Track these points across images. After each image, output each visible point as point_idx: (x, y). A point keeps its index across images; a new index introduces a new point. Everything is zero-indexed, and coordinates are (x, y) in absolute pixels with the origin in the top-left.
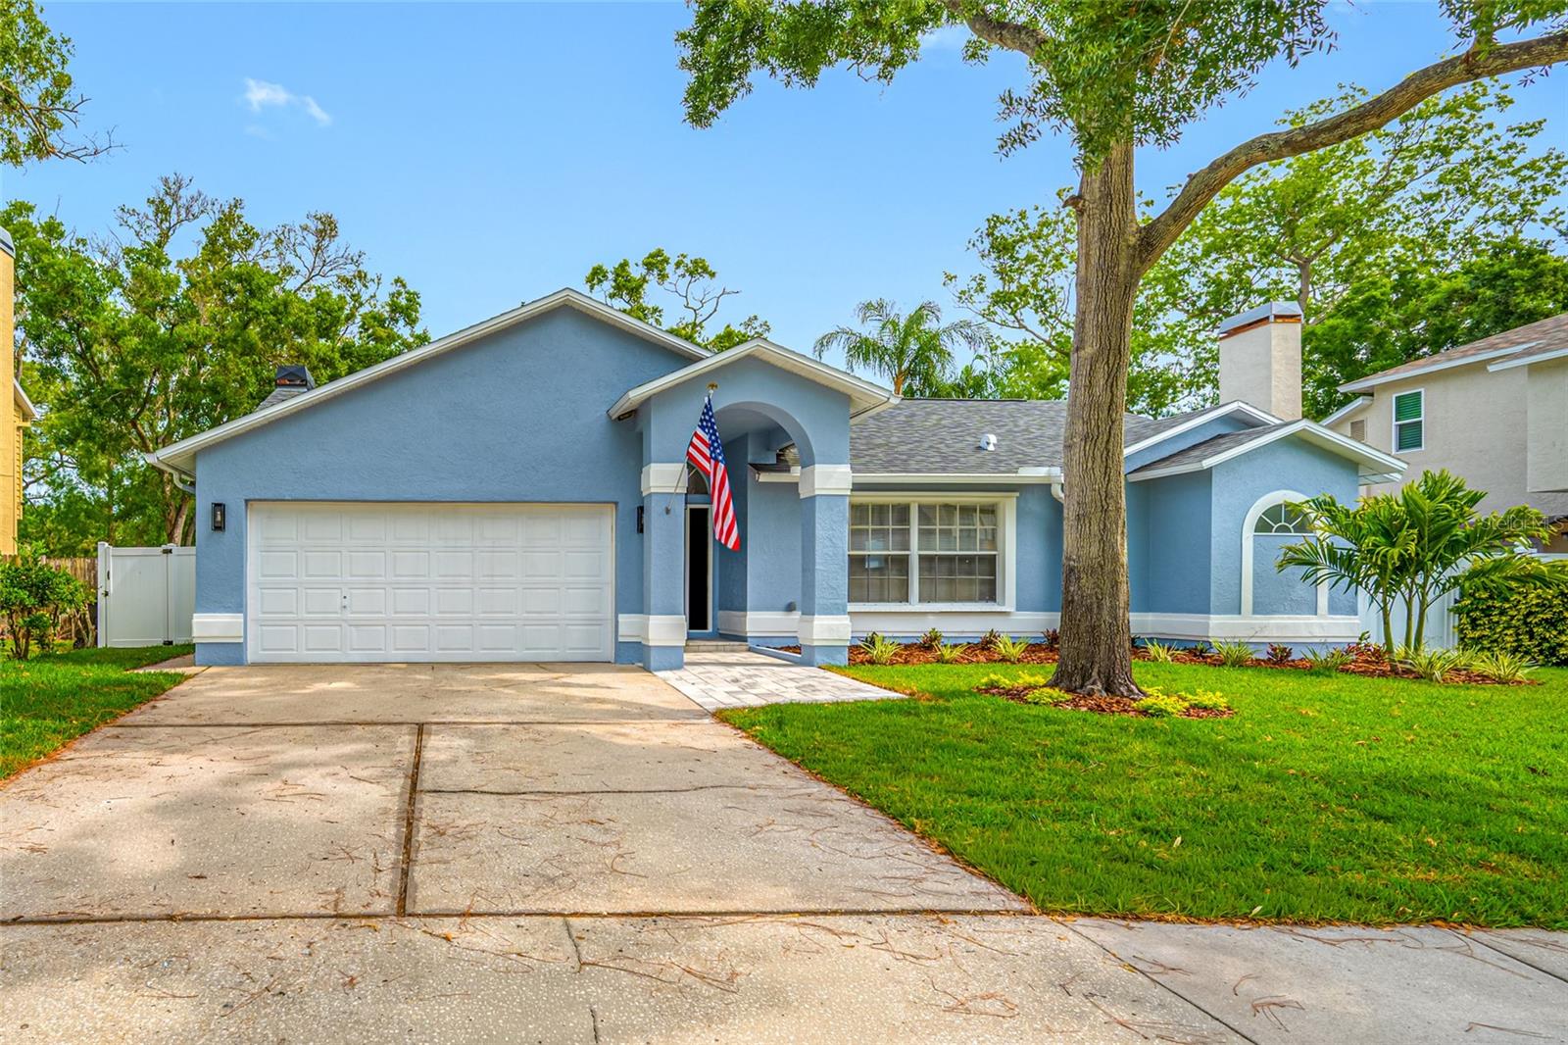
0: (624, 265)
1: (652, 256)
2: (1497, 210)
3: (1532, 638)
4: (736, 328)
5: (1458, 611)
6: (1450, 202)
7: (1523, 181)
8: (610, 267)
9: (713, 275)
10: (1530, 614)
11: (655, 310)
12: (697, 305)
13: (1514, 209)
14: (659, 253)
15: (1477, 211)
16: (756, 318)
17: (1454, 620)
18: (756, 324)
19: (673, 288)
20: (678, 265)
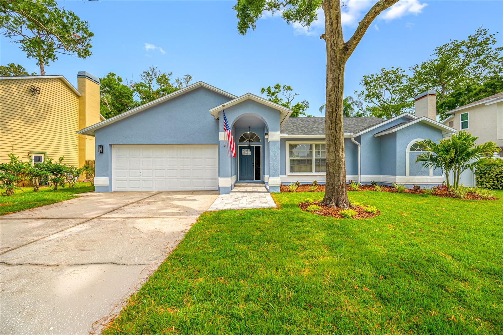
0: (269, 88)
1: (276, 85)
2: (493, 70)
4: (300, 103)
6: (481, 69)
7: (499, 62)
8: (266, 88)
9: (292, 90)
11: (281, 99)
12: (288, 97)
13: (497, 70)
14: (278, 85)
15: (487, 70)
16: (305, 101)
18: (305, 102)
19: (283, 93)
20: (284, 88)
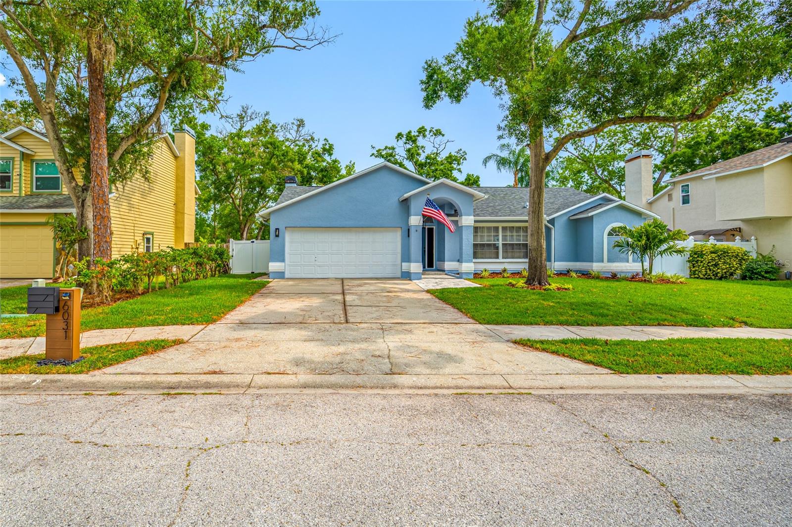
0: (410, 132)
1: (420, 129)
2: (748, 107)
3: (710, 271)
5: (689, 261)
6: (731, 104)
7: (758, 96)
8: (404, 133)
9: (443, 135)
10: (709, 262)
11: (422, 147)
12: (438, 146)
13: (755, 107)
14: (423, 127)
15: (741, 107)
16: (461, 150)
17: (688, 265)
18: (461, 152)
19: (428, 140)
20: (430, 131)
